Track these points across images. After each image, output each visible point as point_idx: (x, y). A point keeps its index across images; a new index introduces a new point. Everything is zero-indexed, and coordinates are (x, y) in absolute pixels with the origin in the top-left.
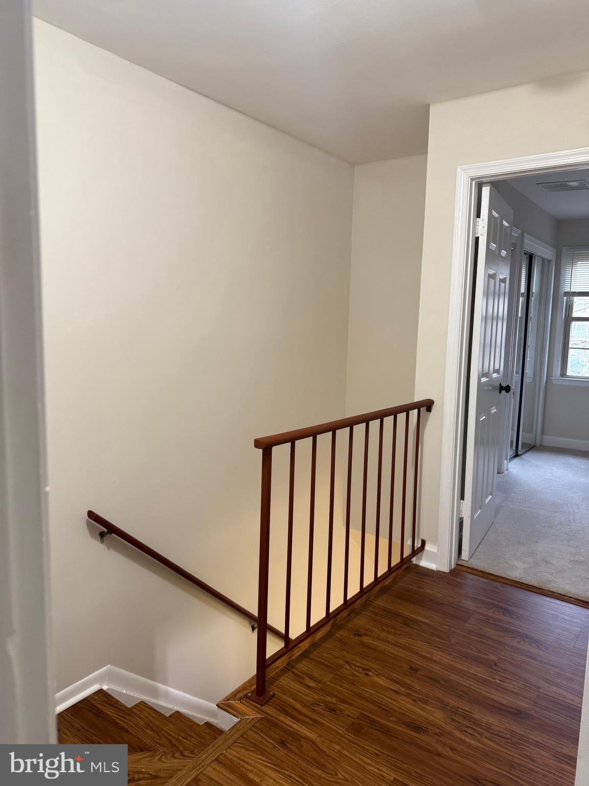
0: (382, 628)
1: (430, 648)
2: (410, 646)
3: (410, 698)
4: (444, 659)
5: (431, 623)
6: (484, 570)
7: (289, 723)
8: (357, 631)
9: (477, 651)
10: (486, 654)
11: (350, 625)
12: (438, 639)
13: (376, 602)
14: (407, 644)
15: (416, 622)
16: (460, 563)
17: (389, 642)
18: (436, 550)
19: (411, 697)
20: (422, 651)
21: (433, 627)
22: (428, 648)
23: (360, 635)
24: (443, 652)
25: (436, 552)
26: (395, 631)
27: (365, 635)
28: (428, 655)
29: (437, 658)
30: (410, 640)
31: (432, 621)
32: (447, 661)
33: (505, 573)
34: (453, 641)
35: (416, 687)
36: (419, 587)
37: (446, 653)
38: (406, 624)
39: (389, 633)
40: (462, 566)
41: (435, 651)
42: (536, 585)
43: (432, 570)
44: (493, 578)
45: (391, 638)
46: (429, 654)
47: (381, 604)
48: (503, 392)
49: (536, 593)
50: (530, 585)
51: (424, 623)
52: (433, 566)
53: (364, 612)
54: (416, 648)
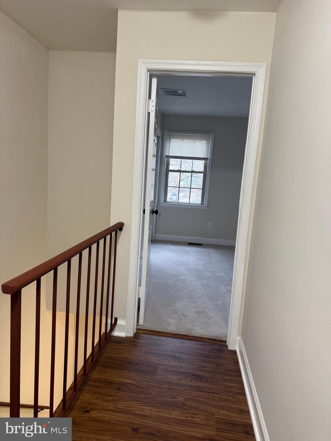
0: (103, 398)
1: (140, 405)
2: (126, 408)
4: (152, 412)
5: (135, 383)
6: (154, 330)
8: (84, 408)
9: (170, 397)
11: (78, 404)
12: (143, 396)
13: (92, 376)
14: (124, 408)
15: (125, 384)
16: (139, 327)
17: (111, 410)
18: (125, 323)
20: (136, 410)
21: (137, 386)
22: (138, 405)
23: (88, 412)
24: (149, 406)
25: (125, 324)
26: (112, 398)
27: (92, 409)
28: (141, 413)
29: (147, 413)
30: (125, 403)
31: (134, 381)
33: (166, 329)
34: (153, 394)
36: (118, 354)
37: (152, 406)
38: (119, 389)
39: (108, 401)
40: (140, 329)
41: (144, 407)
42: (185, 334)
43: (122, 338)
44: (160, 334)
45: (111, 406)
46: (141, 411)
47: (96, 377)
48: (154, 214)
49: (186, 339)
50: (182, 335)
51: (129, 384)
52: (122, 334)
53: (86, 388)
54: (131, 409)
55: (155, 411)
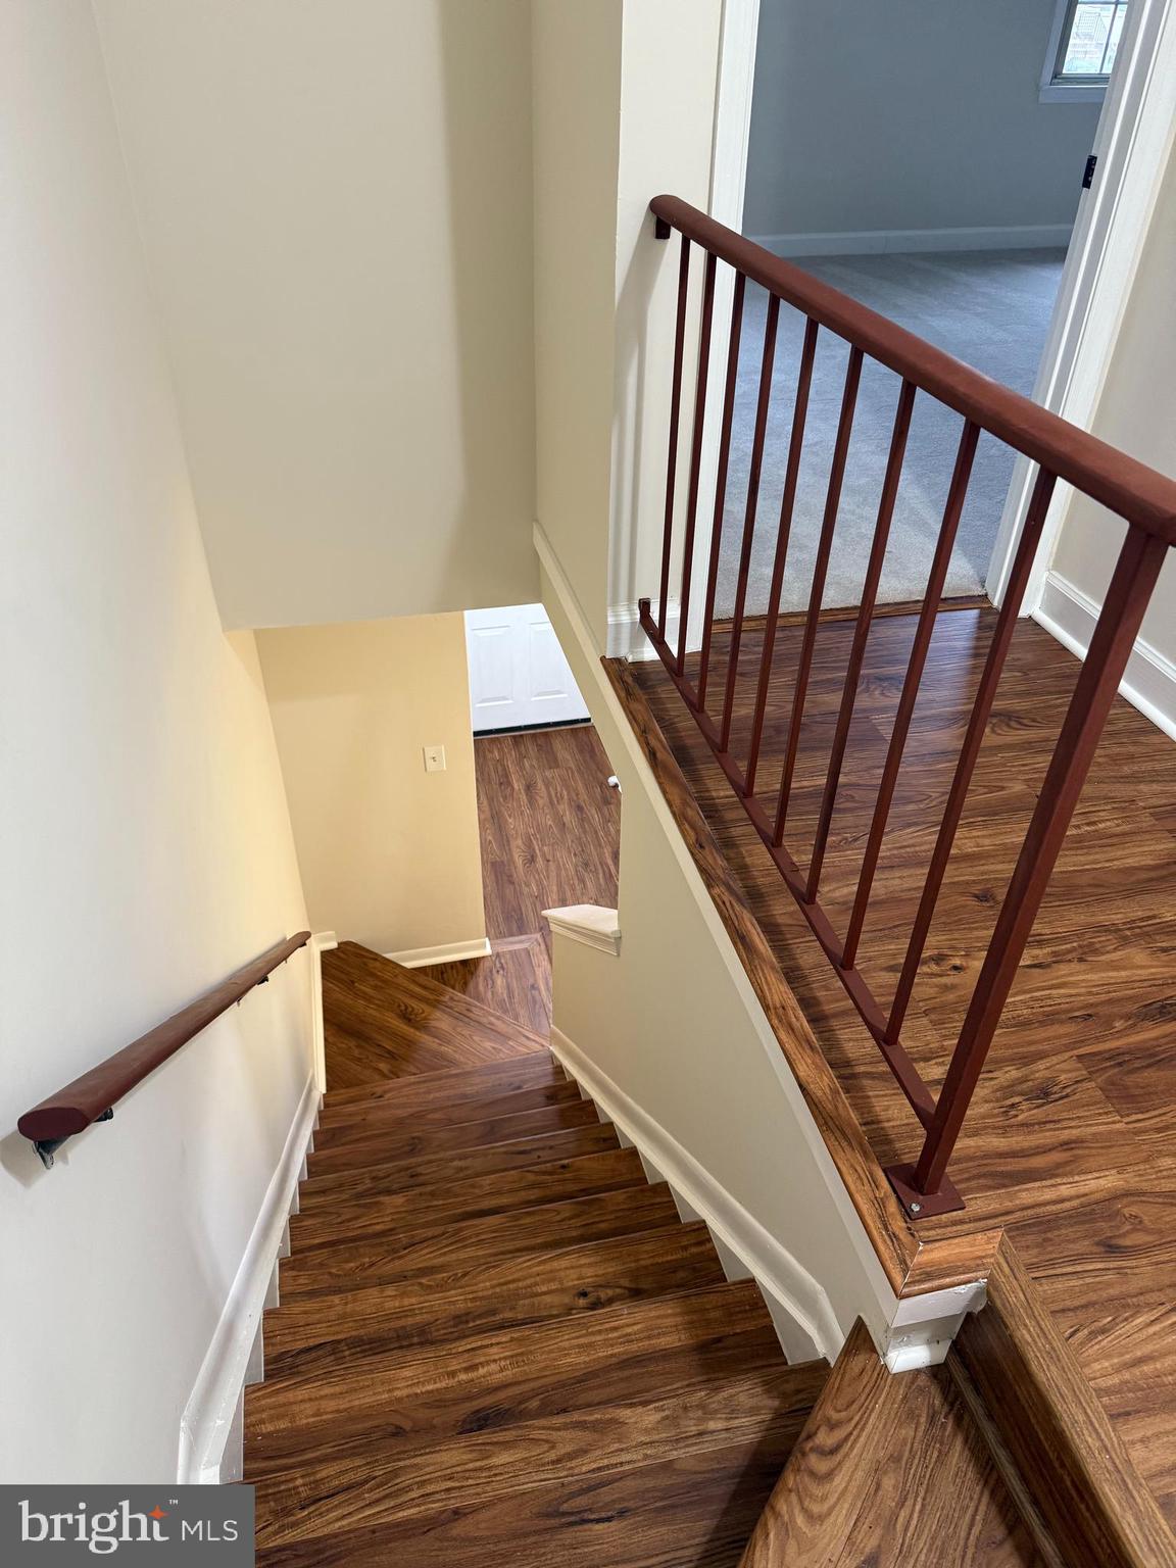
3: (1070, 961)
7: (1049, 1195)
10: (1003, 788)
19: (1069, 957)
32: (987, 841)
35: (1043, 932)
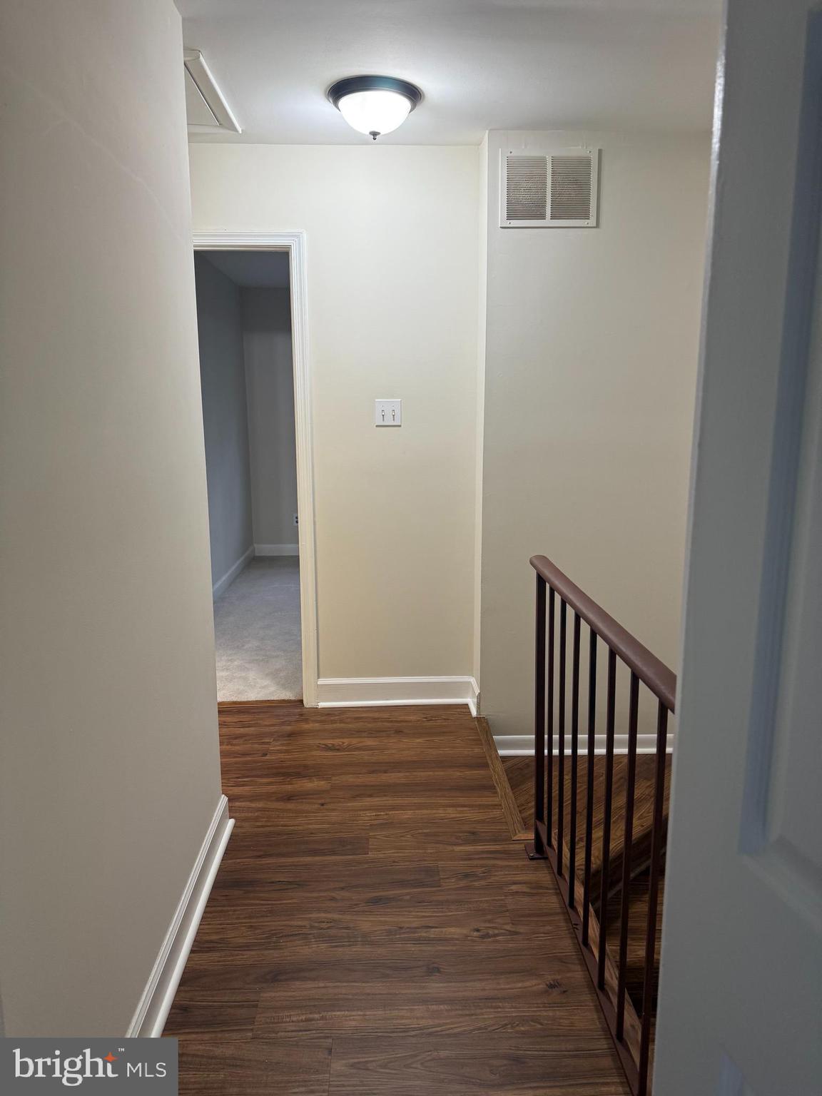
0: (541, 1024)
1: (443, 1025)
2: (473, 1012)
8: (564, 992)
14: (478, 1011)
20: (447, 1011)
22: (449, 1024)
23: (552, 986)
26: (518, 1029)
27: (546, 992)
30: (482, 1025)
37: (414, 1030)
38: (517, 1059)
41: (431, 1022)
45: (511, 1008)
46: (434, 1011)
54: (460, 1012)
55: (402, 1017)
